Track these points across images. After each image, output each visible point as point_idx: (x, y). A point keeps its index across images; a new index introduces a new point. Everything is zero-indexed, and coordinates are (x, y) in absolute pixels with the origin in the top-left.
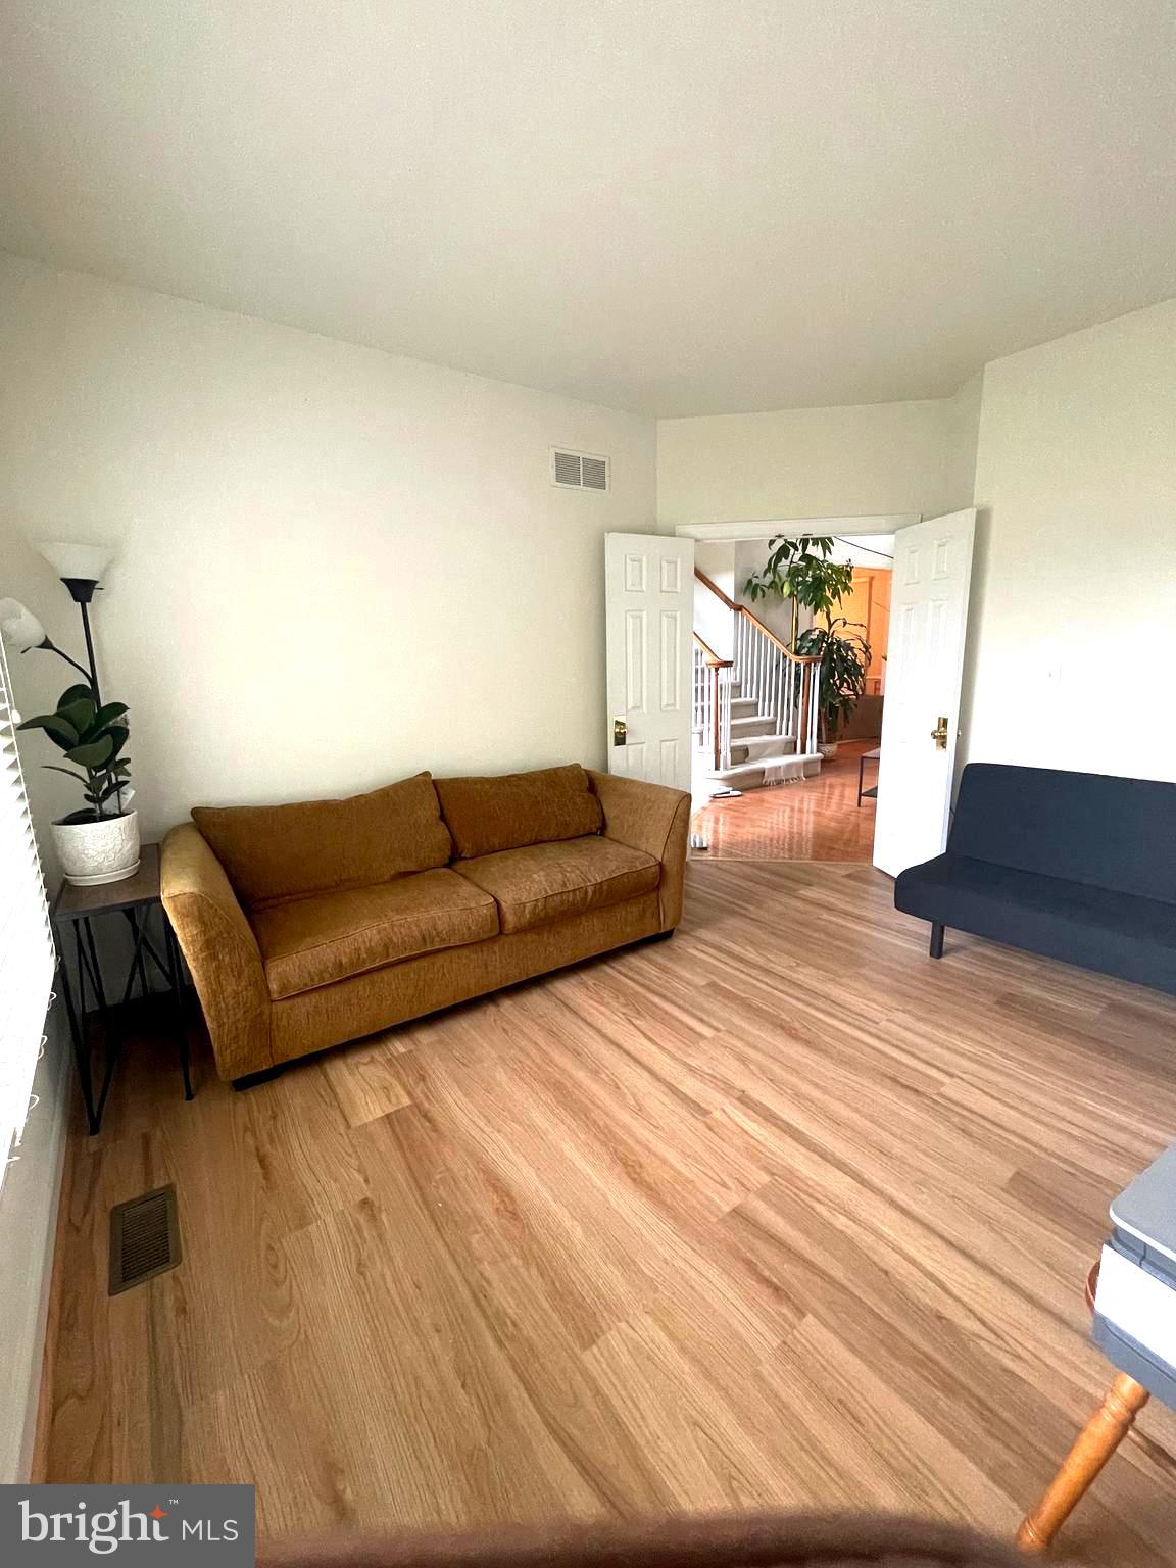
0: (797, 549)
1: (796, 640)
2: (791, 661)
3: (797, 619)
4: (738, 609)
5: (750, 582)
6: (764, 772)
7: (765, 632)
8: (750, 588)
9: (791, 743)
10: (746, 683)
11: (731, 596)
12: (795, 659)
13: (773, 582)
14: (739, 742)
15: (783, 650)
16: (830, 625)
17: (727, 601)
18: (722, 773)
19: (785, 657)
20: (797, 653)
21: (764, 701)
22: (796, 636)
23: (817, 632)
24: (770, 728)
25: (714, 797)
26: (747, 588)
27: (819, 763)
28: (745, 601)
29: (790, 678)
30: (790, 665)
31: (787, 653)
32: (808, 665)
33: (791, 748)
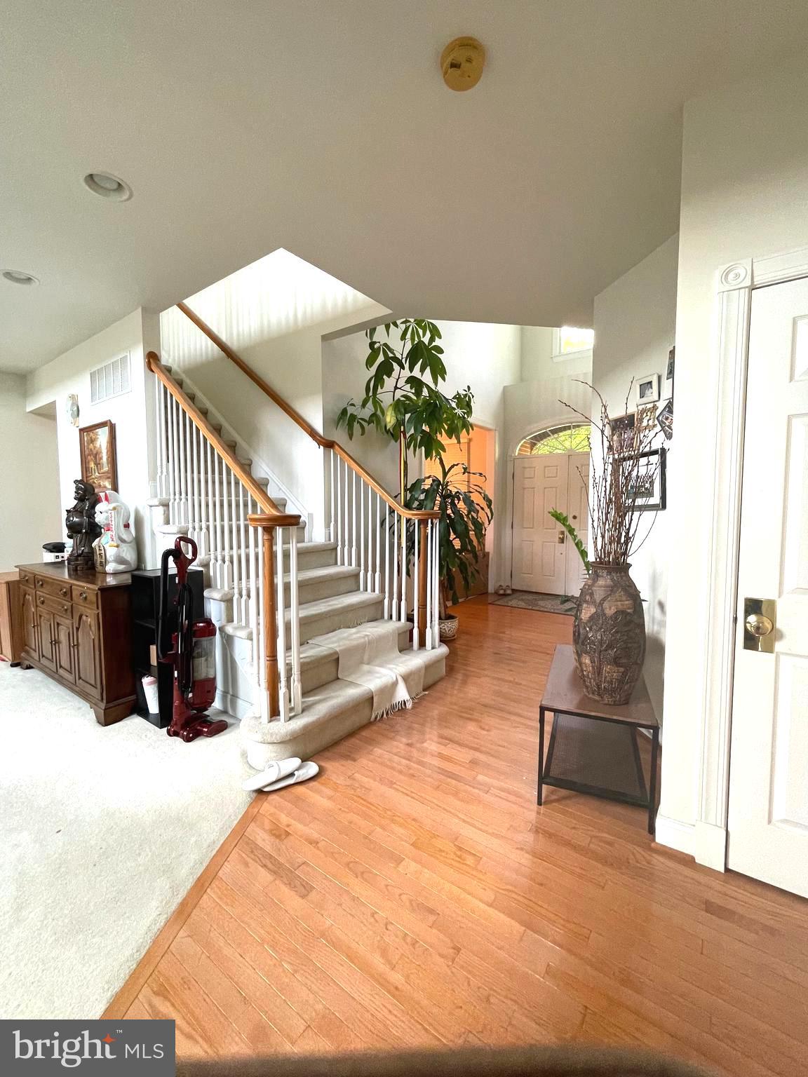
0: (402, 367)
1: (406, 490)
2: (400, 517)
3: (406, 463)
4: (328, 445)
5: (344, 411)
6: (372, 698)
7: (365, 477)
8: (344, 418)
9: (405, 632)
10: (343, 546)
11: (319, 426)
12: (406, 514)
13: (374, 415)
14: (312, 652)
15: (390, 501)
16: (445, 474)
17: (313, 433)
18: (284, 727)
19: (392, 511)
20: (408, 505)
21: (366, 571)
22: (406, 486)
23: (429, 481)
24: (374, 611)
25: (260, 792)
26: (340, 419)
27: (444, 660)
28: (339, 436)
29: (400, 537)
30: (399, 521)
31: (395, 505)
32: (423, 522)
33: (405, 643)
